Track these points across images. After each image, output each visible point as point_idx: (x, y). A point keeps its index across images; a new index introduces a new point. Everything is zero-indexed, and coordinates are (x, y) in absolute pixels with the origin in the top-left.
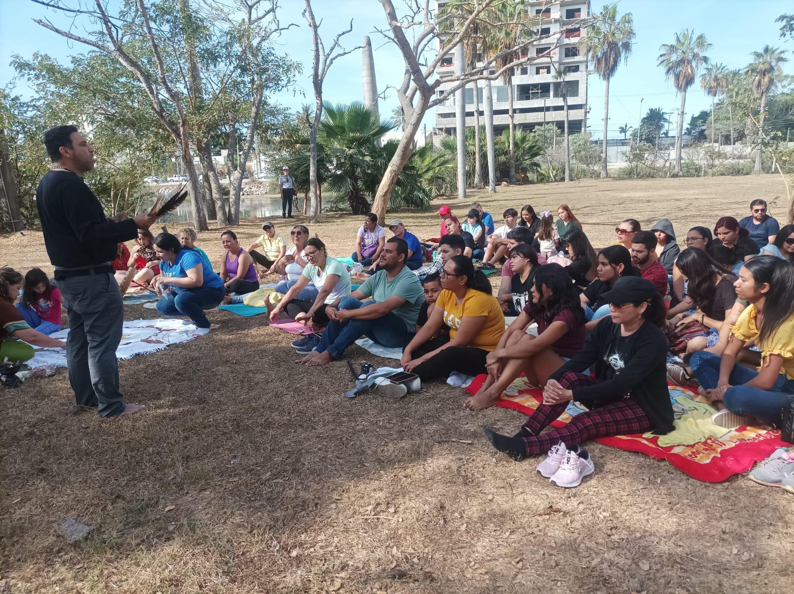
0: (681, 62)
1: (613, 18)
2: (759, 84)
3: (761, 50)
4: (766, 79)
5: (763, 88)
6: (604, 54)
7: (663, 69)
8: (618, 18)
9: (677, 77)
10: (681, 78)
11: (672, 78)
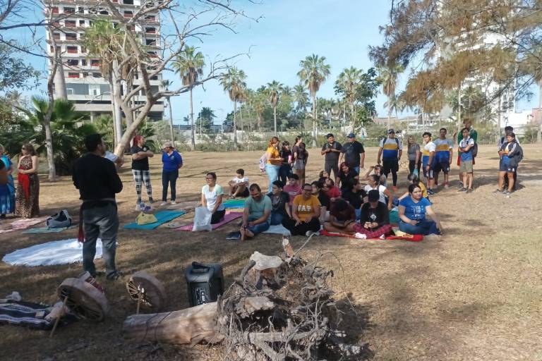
0: (233, 84)
1: (192, 53)
2: (272, 101)
3: (271, 83)
4: (275, 98)
5: (275, 102)
6: (188, 74)
7: (222, 87)
8: (194, 54)
9: (231, 92)
10: (233, 94)
11: (227, 93)
